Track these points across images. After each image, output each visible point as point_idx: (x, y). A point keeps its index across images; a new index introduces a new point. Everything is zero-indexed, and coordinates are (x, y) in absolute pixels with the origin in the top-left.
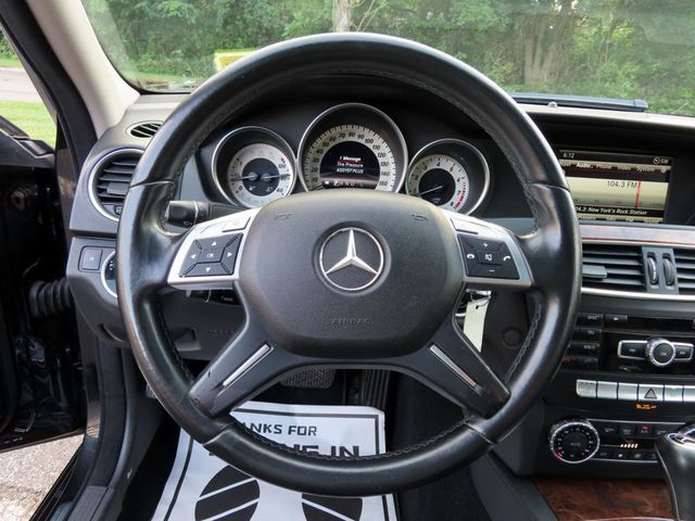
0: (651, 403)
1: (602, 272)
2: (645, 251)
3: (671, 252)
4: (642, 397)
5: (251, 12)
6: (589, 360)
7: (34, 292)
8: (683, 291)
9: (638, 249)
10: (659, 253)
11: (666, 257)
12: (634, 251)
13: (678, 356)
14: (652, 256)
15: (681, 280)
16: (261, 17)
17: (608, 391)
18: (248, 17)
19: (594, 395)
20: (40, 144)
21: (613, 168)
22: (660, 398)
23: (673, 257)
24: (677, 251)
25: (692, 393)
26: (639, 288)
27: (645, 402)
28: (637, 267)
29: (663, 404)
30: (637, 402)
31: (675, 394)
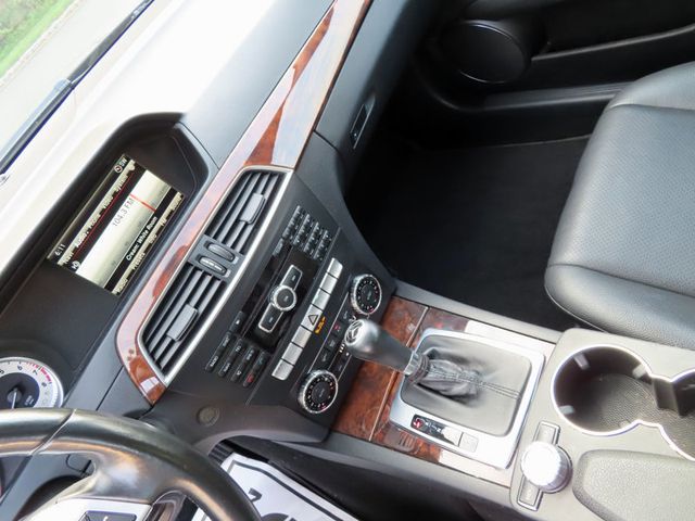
0: (320, 320)
1: (189, 312)
2: (193, 260)
3: (206, 238)
4: (311, 327)
6: (260, 360)
8: (244, 251)
9: (187, 265)
10: (201, 250)
11: (208, 245)
12: (187, 270)
13: (293, 286)
14: (199, 258)
15: (234, 246)
17: (292, 354)
19: (292, 367)
21: (101, 213)
22: (319, 313)
23: (210, 239)
24: (208, 232)
25: (329, 283)
26: (223, 286)
27: (317, 328)
28: (205, 274)
29: (325, 312)
30: (313, 333)
31: (321, 299)
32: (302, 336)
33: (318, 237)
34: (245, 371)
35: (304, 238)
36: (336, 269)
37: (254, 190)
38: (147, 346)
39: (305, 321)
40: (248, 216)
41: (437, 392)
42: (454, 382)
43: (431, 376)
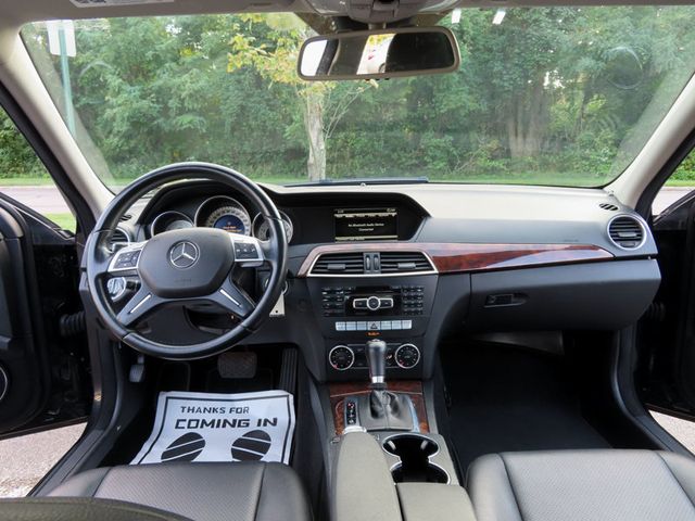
0: (375, 331)
1: (343, 266)
2: (365, 255)
3: (378, 254)
4: (369, 329)
5: (256, 119)
6: (339, 311)
7: (62, 321)
8: (383, 272)
9: (361, 254)
10: (372, 255)
11: (376, 256)
12: (360, 255)
13: (382, 305)
14: (368, 256)
15: (382, 267)
16: (265, 122)
17: (351, 326)
18: (253, 123)
19: (345, 330)
20: (68, 232)
22: (379, 328)
23: (379, 256)
24: (382, 253)
25: (397, 325)
26: (362, 273)
27: (371, 332)
28: (362, 263)
29: (381, 331)
30: (367, 331)
31: (386, 325)
32: (362, 326)
33: (416, 305)
34: (331, 307)
35: (409, 298)
36: (407, 325)
37: (416, 262)
38: (319, 259)
39: (370, 324)
40: (400, 265)
41: (371, 404)
42: (380, 404)
43: (377, 393)
